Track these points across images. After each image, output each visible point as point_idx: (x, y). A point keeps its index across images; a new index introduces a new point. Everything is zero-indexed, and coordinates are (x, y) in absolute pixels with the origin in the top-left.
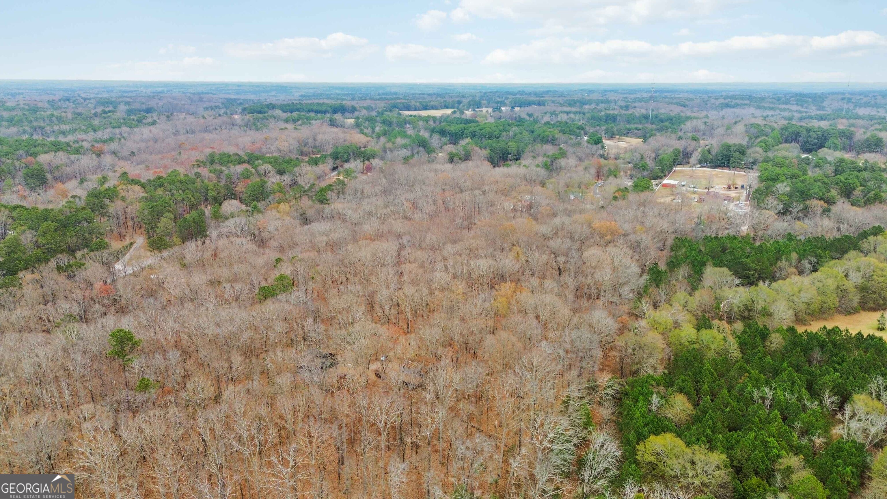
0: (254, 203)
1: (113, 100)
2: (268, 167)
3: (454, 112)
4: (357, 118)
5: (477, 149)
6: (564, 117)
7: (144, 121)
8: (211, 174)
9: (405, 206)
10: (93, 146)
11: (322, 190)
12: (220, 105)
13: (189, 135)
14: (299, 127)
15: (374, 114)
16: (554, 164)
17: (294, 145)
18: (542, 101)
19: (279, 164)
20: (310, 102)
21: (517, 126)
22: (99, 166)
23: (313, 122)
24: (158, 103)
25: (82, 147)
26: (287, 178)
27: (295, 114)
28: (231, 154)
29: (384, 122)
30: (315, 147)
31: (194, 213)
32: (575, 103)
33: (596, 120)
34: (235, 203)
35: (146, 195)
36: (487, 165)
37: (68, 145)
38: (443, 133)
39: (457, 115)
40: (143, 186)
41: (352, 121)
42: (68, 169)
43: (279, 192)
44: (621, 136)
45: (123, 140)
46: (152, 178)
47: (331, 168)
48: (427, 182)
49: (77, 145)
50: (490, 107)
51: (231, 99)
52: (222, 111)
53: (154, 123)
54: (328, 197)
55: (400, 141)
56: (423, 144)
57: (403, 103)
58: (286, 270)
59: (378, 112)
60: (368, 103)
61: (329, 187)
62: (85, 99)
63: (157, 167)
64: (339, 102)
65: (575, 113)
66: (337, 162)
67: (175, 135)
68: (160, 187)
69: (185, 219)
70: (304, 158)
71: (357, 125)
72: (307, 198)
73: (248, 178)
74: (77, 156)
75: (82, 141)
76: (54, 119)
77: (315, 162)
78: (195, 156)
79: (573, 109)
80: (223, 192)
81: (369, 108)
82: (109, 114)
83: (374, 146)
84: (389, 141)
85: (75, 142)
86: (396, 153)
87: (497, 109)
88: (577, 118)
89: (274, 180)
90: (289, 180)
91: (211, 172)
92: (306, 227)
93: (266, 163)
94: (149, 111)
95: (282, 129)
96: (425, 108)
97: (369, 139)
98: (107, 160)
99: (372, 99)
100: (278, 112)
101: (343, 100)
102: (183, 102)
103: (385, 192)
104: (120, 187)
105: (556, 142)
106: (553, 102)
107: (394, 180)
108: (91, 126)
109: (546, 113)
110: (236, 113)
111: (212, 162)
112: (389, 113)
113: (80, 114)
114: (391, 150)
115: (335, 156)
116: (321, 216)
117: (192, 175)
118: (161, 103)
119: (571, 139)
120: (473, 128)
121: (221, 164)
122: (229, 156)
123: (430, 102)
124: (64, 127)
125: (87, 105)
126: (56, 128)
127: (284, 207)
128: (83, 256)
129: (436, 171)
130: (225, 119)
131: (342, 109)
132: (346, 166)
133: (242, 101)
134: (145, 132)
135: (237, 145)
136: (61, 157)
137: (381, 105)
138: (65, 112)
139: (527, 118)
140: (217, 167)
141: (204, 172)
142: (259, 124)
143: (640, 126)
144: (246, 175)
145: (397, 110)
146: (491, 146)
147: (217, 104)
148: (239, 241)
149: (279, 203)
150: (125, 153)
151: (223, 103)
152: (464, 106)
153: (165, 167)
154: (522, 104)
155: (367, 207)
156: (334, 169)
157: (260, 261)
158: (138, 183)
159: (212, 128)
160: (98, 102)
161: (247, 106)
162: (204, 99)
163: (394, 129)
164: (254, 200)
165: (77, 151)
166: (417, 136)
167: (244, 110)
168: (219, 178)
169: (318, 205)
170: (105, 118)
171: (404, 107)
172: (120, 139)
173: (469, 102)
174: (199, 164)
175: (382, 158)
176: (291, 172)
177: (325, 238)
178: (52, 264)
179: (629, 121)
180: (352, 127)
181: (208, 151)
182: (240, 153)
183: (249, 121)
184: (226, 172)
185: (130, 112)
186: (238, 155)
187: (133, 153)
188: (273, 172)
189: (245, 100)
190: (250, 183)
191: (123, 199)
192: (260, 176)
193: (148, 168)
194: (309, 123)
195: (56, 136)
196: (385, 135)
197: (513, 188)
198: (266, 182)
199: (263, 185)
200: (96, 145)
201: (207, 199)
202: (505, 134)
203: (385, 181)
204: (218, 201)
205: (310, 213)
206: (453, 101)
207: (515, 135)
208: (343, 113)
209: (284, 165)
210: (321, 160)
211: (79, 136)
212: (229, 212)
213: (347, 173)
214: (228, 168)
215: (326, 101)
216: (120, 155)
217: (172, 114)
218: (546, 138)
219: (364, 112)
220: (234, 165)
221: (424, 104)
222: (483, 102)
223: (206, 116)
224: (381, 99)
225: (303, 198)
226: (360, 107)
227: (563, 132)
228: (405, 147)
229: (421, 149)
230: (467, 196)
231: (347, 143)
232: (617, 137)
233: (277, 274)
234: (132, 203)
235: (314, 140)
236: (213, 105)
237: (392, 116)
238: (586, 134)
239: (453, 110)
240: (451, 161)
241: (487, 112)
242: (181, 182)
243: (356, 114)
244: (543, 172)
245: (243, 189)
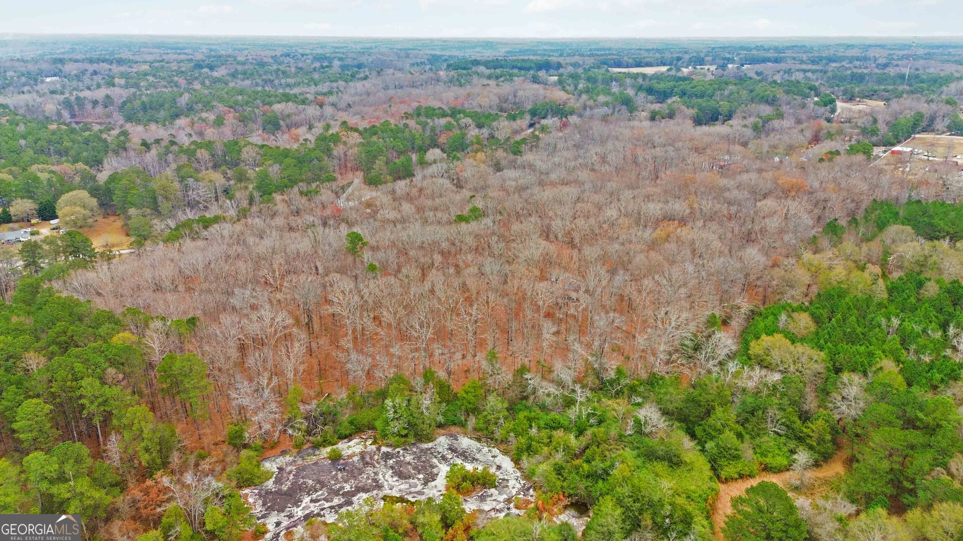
0: (455, 153)
1: (328, 55)
2: (469, 120)
3: (669, 70)
4: (560, 75)
5: (683, 108)
6: (800, 76)
7: (357, 76)
8: (418, 126)
9: (594, 159)
10: (316, 98)
11: (517, 142)
12: (426, 61)
13: (398, 90)
14: (501, 84)
15: (580, 71)
16: (767, 126)
17: (495, 101)
18: (781, 58)
19: (479, 118)
20: (514, 58)
21: (735, 84)
22: (322, 116)
23: (515, 79)
24: (367, 59)
25: (307, 99)
26: (485, 132)
27: (498, 71)
28: (436, 108)
29: (589, 79)
30: (515, 103)
31: (402, 158)
32: (821, 60)
33: (837, 79)
34: (437, 151)
35: (361, 140)
36: (689, 123)
37: (295, 96)
38: (650, 91)
39: (673, 73)
40: (360, 133)
41: (556, 78)
42: (297, 118)
43: (477, 143)
44: (863, 98)
45: (340, 93)
46: (368, 127)
47: (528, 124)
48: (621, 138)
49: (302, 97)
50: (715, 64)
51: (436, 55)
52: (428, 67)
53: (366, 78)
54: (523, 150)
55: (602, 98)
56: (627, 102)
57: (614, 59)
58: (479, 203)
59: (585, 69)
60: (576, 59)
61: (524, 141)
62: (303, 55)
63: (370, 118)
64: (545, 58)
65: (814, 72)
66: (535, 119)
67: (385, 89)
68: (375, 134)
69: (395, 163)
70: (503, 114)
71: (560, 82)
72: (502, 150)
73: (451, 130)
74: (303, 106)
75: (307, 93)
76: (280, 73)
77: (513, 118)
78: (404, 108)
79: (814, 67)
80: (428, 142)
81: (575, 65)
82: (326, 69)
83: (573, 103)
84: (591, 98)
85: (300, 94)
86: (596, 111)
87: (723, 67)
88: (815, 77)
89: (473, 132)
90: (487, 133)
91: (417, 123)
92: (498, 174)
93: (467, 116)
94: (359, 66)
95: (484, 85)
96: (639, 65)
97: (570, 96)
98: (328, 110)
99: (582, 55)
100: (482, 69)
101: (550, 56)
102: (390, 58)
103: (577, 146)
104: (342, 133)
105: (776, 103)
106: (794, 59)
107: (588, 136)
108: (312, 79)
109: (778, 72)
110: (441, 69)
111: (419, 115)
112: (596, 70)
113: (301, 69)
114: (591, 108)
115: (533, 113)
116: (513, 165)
117: (401, 126)
118: (370, 60)
119: (795, 99)
120: (684, 86)
121: (427, 117)
122: (434, 110)
123: (645, 58)
124: (289, 80)
125: (305, 60)
126: (283, 81)
127: (480, 156)
128: (318, 186)
129: (633, 128)
130: (432, 75)
131: (546, 66)
132: (544, 122)
133: (446, 57)
134: (359, 86)
135: (441, 100)
136: (289, 107)
137: (590, 61)
138: (289, 67)
139: (755, 77)
140: (423, 119)
141: (412, 123)
142: (463, 81)
143: (890, 88)
144: (448, 128)
145: (606, 66)
146: (699, 105)
147: (423, 60)
148: (441, 181)
149: (476, 153)
150: (343, 105)
151: (428, 60)
152: (683, 62)
153: (378, 118)
154: (753, 61)
155: (557, 159)
156: (531, 125)
157: (458, 197)
158: (356, 130)
159: (419, 83)
160: (314, 58)
161: (452, 62)
162: (410, 56)
163: (598, 86)
164: (453, 150)
165: (303, 102)
166: (621, 93)
167: (449, 66)
168: (424, 129)
169: (512, 157)
170: (323, 73)
171: (615, 64)
172: (337, 93)
173: (691, 58)
174: (407, 116)
175: (580, 116)
176: (489, 126)
177: (514, 183)
178: (296, 189)
179: (880, 81)
180: (555, 84)
181: (415, 105)
182: (444, 107)
183: (454, 77)
184: (431, 124)
185: (344, 67)
186: (442, 109)
187: (349, 105)
188: (473, 126)
189: (449, 56)
190: (451, 134)
191: (345, 143)
192: (461, 128)
193: (363, 118)
194: (512, 80)
195: (284, 89)
196: (587, 92)
197: (708, 146)
198: (466, 134)
199: (463, 136)
200: (319, 97)
201: (413, 148)
202: (719, 92)
203: (578, 136)
204: (423, 150)
205: (503, 163)
206: (672, 57)
207: (731, 94)
208: (547, 70)
209: (483, 120)
210: (519, 116)
211: (303, 89)
212: (433, 159)
213: (543, 129)
214: (433, 120)
215: (531, 57)
216: (339, 106)
217: (382, 70)
218: (765, 98)
219: (570, 69)
220: (438, 118)
221: (637, 60)
222: (707, 58)
223: (412, 71)
224: (592, 55)
225: (499, 150)
226: (567, 64)
227: (787, 92)
228: (606, 104)
229: (624, 107)
230: (658, 151)
231: (547, 99)
232: (858, 99)
233: (471, 206)
234: (351, 148)
235: (515, 96)
236: (419, 61)
237: (599, 73)
238: (817, 95)
239: (669, 67)
240: (653, 119)
241: (708, 69)
242: (392, 131)
243: (561, 70)
244: (749, 132)
245: (445, 141)
